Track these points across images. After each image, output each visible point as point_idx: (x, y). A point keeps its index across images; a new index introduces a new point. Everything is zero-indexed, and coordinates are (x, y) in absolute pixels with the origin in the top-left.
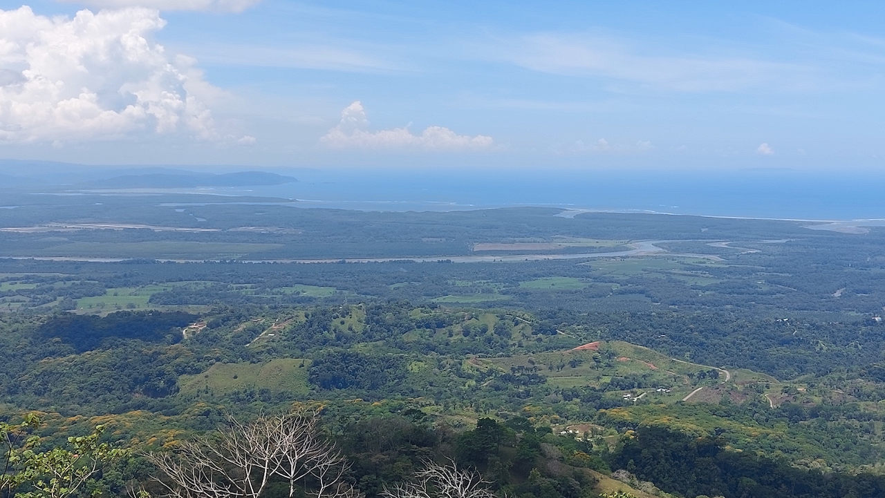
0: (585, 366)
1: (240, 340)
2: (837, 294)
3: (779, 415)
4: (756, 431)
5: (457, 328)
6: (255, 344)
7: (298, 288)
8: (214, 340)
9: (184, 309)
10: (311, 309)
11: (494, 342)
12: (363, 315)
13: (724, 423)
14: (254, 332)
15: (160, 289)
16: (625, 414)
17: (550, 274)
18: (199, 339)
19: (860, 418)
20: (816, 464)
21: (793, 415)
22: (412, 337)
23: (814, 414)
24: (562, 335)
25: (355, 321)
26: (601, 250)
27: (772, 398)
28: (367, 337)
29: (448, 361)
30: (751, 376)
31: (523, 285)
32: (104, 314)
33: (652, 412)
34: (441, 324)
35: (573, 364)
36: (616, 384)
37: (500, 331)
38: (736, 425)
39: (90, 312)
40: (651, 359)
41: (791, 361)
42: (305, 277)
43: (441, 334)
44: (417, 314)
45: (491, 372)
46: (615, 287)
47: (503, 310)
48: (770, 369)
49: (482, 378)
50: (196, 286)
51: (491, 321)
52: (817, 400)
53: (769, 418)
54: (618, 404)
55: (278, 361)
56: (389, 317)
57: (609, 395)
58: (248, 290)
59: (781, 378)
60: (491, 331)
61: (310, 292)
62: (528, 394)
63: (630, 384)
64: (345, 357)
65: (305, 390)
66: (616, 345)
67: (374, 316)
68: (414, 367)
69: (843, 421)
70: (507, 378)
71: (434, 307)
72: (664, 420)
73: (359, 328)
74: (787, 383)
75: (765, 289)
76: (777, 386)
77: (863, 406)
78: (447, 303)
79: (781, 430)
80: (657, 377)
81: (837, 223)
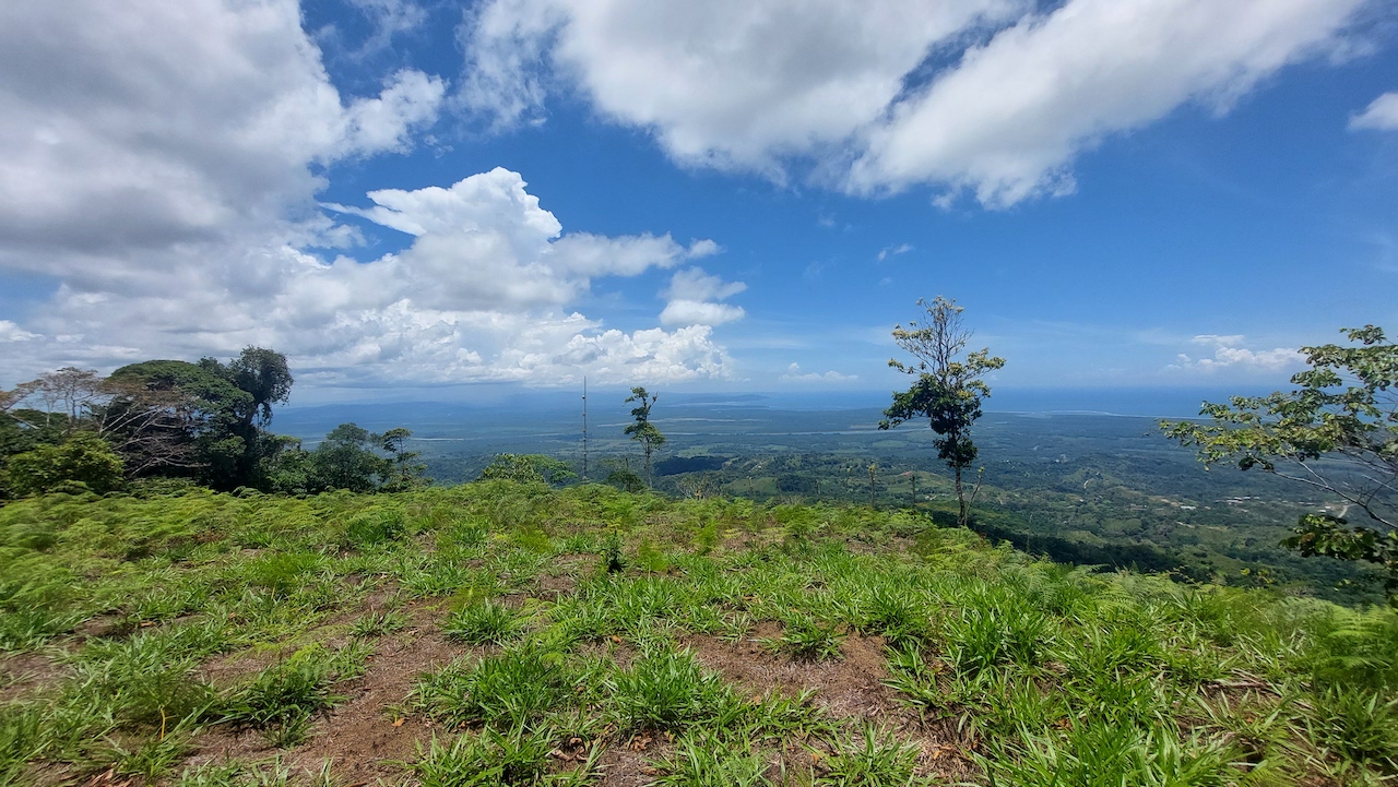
0: (906, 483)
1: (746, 469)
2: (1035, 448)
3: (1005, 508)
4: (994, 515)
5: (843, 465)
6: (753, 471)
7: (770, 446)
8: (736, 468)
9: (722, 455)
10: (777, 456)
11: (860, 471)
12: (800, 458)
13: (977, 511)
14: (752, 465)
15: (712, 446)
16: (926, 506)
17: (887, 439)
18: (731, 468)
19: (1049, 510)
20: (1026, 532)
21: (1013, 507)
22: (822, 468)
23: (1024, 507)
24: (894, 468)
25: (796, 461)
26: (912, 428)
27: (1002, 499)
28: (802, 468)
29: (840, 480)
30: (992, 489)
31: (874, 444)
32: (689, 457)
33: (939, 505)
34: (836, 463)
35: (900, 482)
36: (921, 491)
37: (864, 466)
38: (982, 512)
39: (684, 456)
40: (939, 480)
41: (1011, 481)
42: (774, 441)
43: (836, 467)
44: (825, 458)
45: (860, 485)
46: (920, 445)
47: (865, 456)
48: (1000, 485)
49: (856, 487)
50: (727, 445)
51: (859, 461)
52: (1026, 501)
53: (1000, 509)
54: (923, 501)
55: (763, 479)
56: (811, 459)
57: (918, 497)
58: (749, 447)
59: (1006, 490)
60: (860, 466)
61: (775, 448)
62: (878, 496)
63: (929, 492)
64: (792, 477)
65: (775, 492)
66: (921, 473)
67: (805, 459)
68: (824, 482)
69: (1040, 511)
70: (867, 488)
71: (832, 455)
72: (946, 509)
73: (798, 464)
74: (1009, 492)
75: (997, 446)
76: (1003, 492)
77: (1050, 504)
78: (838, 453)
79: (1006, 515)
80: (942, 488)
81: (1033, 414)
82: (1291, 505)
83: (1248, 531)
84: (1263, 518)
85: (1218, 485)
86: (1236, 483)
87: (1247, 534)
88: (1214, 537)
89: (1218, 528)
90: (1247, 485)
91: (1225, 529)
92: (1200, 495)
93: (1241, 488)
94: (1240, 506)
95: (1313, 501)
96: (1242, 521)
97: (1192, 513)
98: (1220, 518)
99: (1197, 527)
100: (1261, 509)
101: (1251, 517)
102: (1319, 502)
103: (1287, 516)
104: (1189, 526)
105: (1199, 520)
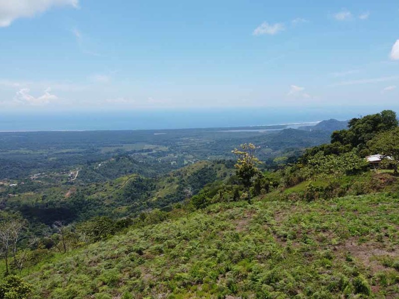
82: (58, 175)
83: (42, 192)
84: (47, 184)
85: (25, 169)
86: (34, 167)
87: (42, 194)
88: (28, 199)
89: (29, 194)
90: (38, 167)
91: (32, 193)
92: (17, 177)
93: (36, 170)
94: (37, 179)
95: (66, 171)
96: (39, 187)
97: (16, 188)
98: (28, 188)
99: (19, 195)
100: (46, 179)
101: (42, 184)
102: (68, 171)
103: (57, 181)
104: (15, 195)
105: (19, 191)
